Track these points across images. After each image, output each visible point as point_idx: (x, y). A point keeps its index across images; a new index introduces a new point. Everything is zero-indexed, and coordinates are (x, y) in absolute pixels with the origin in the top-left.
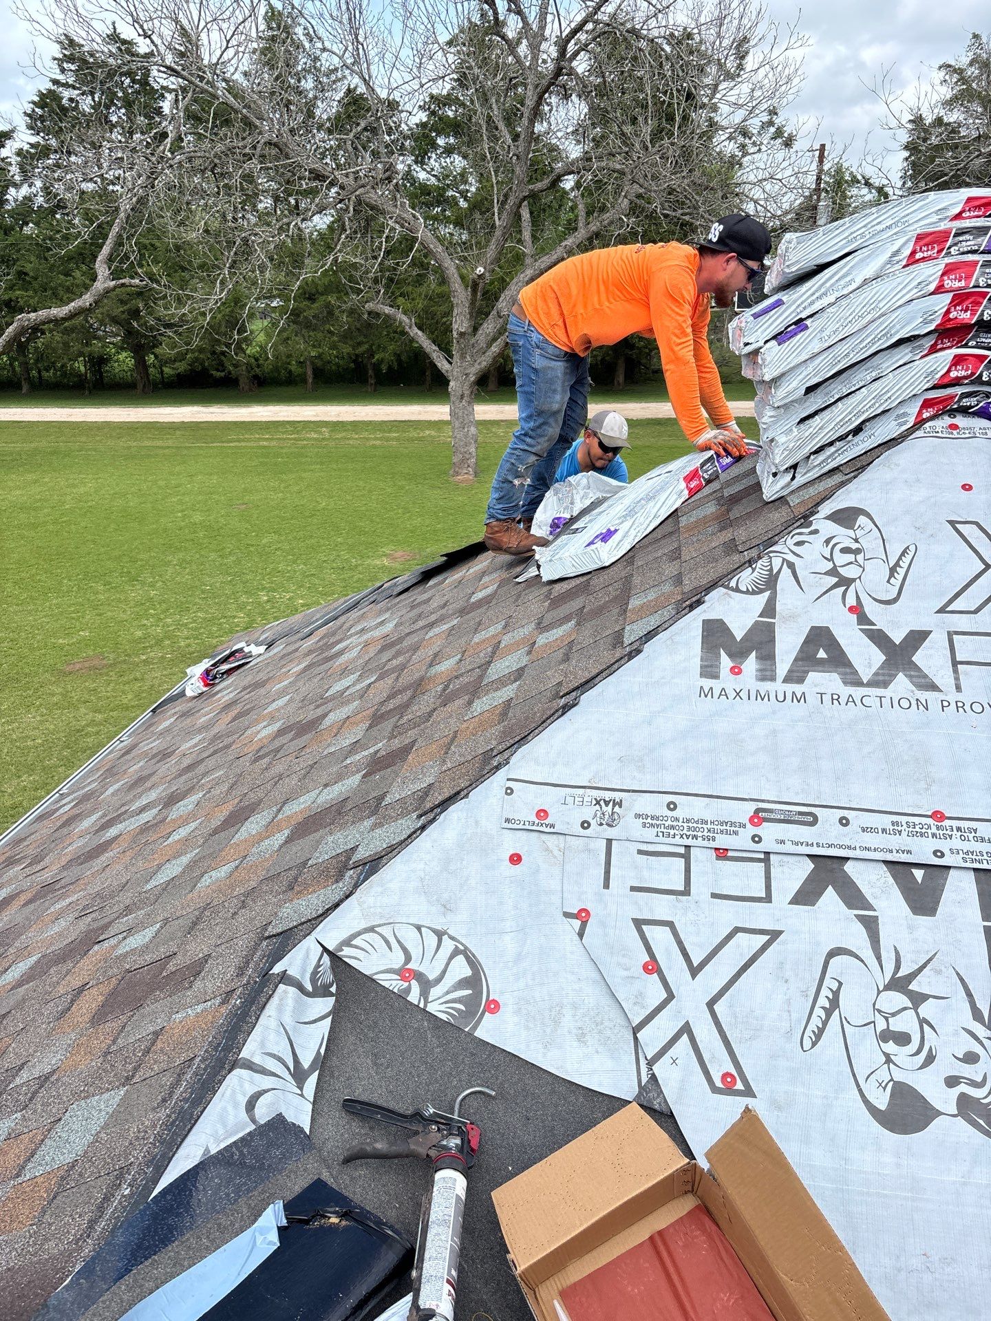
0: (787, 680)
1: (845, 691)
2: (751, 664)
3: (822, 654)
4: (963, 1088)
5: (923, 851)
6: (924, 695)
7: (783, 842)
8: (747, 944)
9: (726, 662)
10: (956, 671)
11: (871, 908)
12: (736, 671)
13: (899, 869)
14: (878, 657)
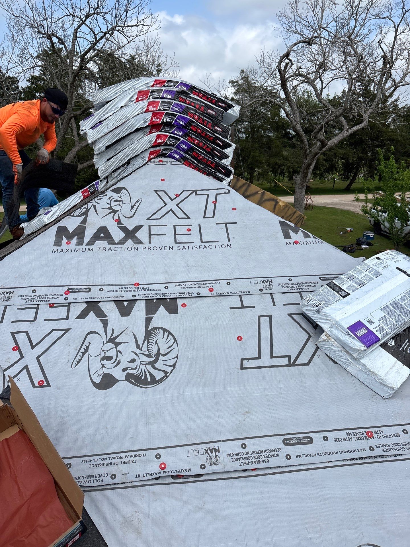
0: (87, 245)
1: (108, 246)
2: (75, 240)
3: (102, 235)
4: (129, 371)
5: (128, 296)
6: (136, 246)
7: (76, 299)
8: (56, 335)
9: (65, 240)
10: (150, 237)
11: (106, 316)
12: (68, 243)
13: (119, 303)
14: (122, 235)
